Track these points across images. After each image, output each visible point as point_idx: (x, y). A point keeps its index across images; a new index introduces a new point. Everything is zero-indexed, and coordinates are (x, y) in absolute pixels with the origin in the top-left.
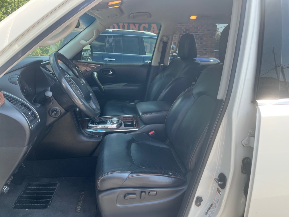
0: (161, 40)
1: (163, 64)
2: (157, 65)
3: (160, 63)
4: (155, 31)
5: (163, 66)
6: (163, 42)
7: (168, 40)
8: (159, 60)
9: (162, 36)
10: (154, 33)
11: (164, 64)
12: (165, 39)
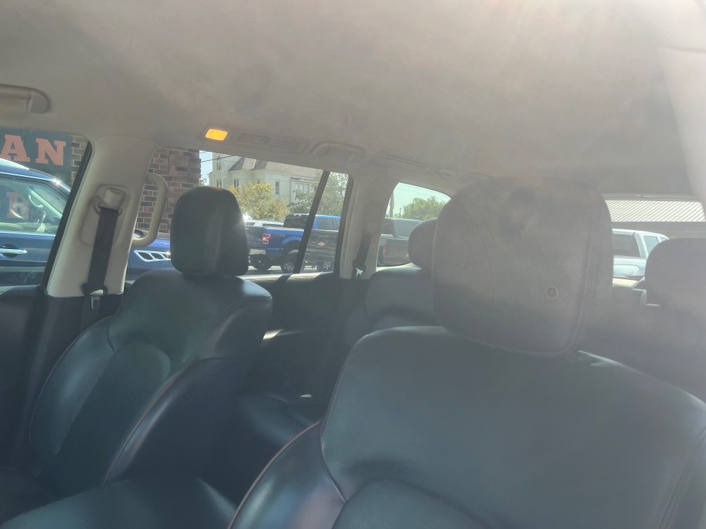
0: (92, 201)
1: (101, 292)
2: (77, 293)
3: (87, 287)
4: (16, 155)
5: (102, 297)
6: (99, 210)
7: (121, 202)
8: (82, 276)
9: (99, 187)
10: (12, 160)
11: (104, 288)
12: (109, 199)
